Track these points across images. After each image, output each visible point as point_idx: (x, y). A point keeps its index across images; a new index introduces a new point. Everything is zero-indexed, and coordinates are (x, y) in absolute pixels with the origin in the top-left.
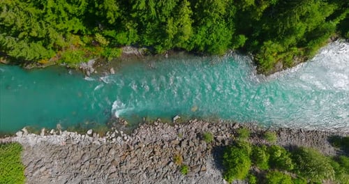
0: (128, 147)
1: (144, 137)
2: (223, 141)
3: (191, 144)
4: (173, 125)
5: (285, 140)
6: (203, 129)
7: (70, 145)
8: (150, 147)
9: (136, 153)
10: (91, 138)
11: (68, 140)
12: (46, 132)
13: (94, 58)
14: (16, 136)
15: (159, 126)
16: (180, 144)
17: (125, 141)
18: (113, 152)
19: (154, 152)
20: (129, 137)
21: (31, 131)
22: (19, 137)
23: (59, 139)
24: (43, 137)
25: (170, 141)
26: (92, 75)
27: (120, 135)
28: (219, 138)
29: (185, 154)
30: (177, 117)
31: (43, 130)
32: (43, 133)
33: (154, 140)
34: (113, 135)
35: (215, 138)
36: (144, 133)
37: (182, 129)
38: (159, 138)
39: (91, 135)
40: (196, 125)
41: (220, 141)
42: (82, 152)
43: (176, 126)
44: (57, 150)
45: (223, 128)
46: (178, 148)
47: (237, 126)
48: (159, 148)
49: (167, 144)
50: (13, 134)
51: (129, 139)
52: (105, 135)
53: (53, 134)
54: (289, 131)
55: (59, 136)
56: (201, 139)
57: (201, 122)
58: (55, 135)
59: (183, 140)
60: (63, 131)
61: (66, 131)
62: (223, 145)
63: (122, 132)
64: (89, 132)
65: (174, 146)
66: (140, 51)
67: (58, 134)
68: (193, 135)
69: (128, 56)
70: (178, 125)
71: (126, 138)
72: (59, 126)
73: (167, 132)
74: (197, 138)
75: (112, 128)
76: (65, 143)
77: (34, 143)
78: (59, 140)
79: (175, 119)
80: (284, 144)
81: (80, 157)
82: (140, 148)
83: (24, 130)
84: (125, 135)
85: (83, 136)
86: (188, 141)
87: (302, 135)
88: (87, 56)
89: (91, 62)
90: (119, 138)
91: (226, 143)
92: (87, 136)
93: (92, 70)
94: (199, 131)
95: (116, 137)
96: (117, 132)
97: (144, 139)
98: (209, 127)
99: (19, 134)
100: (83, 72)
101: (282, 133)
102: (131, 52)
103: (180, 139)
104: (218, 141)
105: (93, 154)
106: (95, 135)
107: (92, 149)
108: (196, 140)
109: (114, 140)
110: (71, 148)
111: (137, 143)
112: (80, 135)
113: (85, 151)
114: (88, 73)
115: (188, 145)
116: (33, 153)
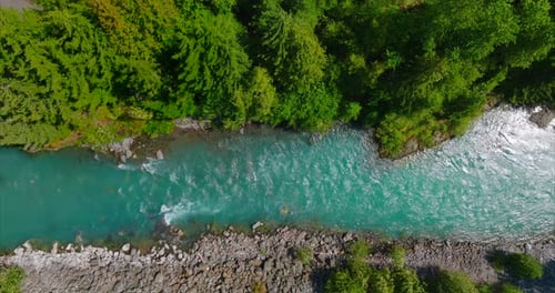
0: (184, 272)
1: (207, 254)
2: (328, 260)
3: (279, 265)
4: (252, 236)
5: (422, 257)
6: (298, 243)
7: (96, 268)
8: (216, 270)
9: (196, 279)
10: (128, 257)
11: (93, 260)
12: (59, 248)
13: (131, 135)
14: (14, 254)
15: (230, 238)
16: (262, 266)
17: (180, 260)
18: (160, 279)
19: (223, 279)
20: (186, 255)
21: (36, 247)
22: (19, 257)
23: (79, 258)
24: (55, 256)
25: (247, 261)
26: (129, 161)
27: (171, 251)
28: (322, 255)
29: (270, 281)
30: (258, 224)
31: (56, 245)
32: (55, 250)
33: (223, 260)
34: (162, 252)
35: (316, 256)
36: (209, 249)
37: (267, 242)
38: (231, 257)
39: (128, 253)
40: (286, 236)
41: (323, 260)
42: (114, 279)
43: (257, 237)
44: (76, 275)
45: (327, 240)
46: (260, 273)
47: (349, 237)
48: (231, 272)
49: (242, 265)
50: (9, 252)
51: (184, 257)
52: (149, 252)
53: (69, 251)
54: (429, 243)
55: (79, 255)
56: (294, 258)
57: (295, 231)
58: (73, 253)
59: (267, 259)
60: (85, 246)
61: (90, 247)
62: (328, 267)
63: (175, 247)
64: (126, 248)
65: (252, 269)
66: (202, 124)
67: (78, 251)
68: (282, 251)
69: (184, 132)
70: (260, 236)
71: (180, 256)
72: (79, 238)
73: (243, 247)
74: (288, 254)
75: (161, 242)
76: (88, 265)
77: (42, 266)
78: (79, 261)
79: (254, 227)
80: (420, 264)
81: (111, 287)
82: (202, 272)
83: (26, 245)
84: (180, 251)
85: (116, 254)
86: (275, 261)
87: (449, 249)
88: (121, 133)
89: (127, 141)
90: (171, 256)
91: (333, 263)
92: (122, 255)
93: (129, 154)
94: (291, 245)
95: (166, 254)
96: (167, 246)
97: (209, 258)
98: (306, 239)
99: (19, 251)
100: (115, 157)
101: (417, 247)
102: (189, 126)
103: (263, 258)
104: (320, 261)
105: (132, 283)
106: (134, 251)
107: (129, 274)
108: (286, 260)
109: (163, 259)
110: (97, 273)
111: (198, 265)
112: (111, 252)
113: (119, 278)
114: (123, 158)
115: (275, 266)
116: (40, 281)
